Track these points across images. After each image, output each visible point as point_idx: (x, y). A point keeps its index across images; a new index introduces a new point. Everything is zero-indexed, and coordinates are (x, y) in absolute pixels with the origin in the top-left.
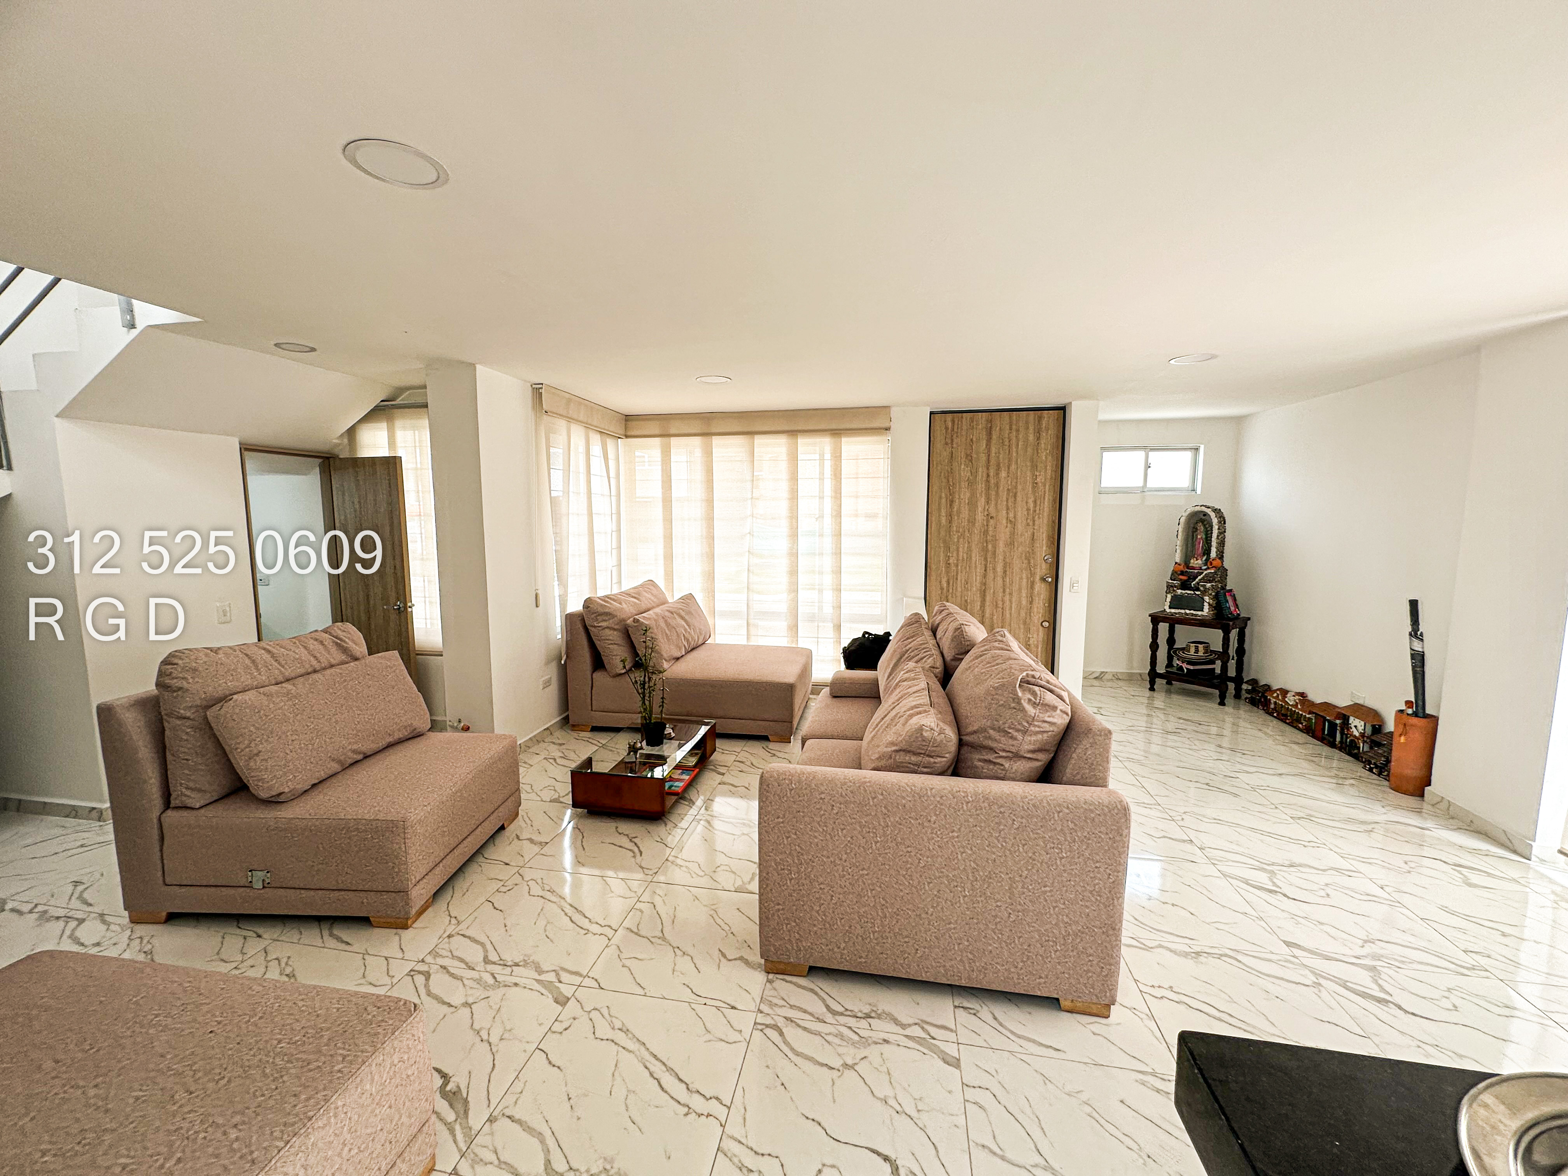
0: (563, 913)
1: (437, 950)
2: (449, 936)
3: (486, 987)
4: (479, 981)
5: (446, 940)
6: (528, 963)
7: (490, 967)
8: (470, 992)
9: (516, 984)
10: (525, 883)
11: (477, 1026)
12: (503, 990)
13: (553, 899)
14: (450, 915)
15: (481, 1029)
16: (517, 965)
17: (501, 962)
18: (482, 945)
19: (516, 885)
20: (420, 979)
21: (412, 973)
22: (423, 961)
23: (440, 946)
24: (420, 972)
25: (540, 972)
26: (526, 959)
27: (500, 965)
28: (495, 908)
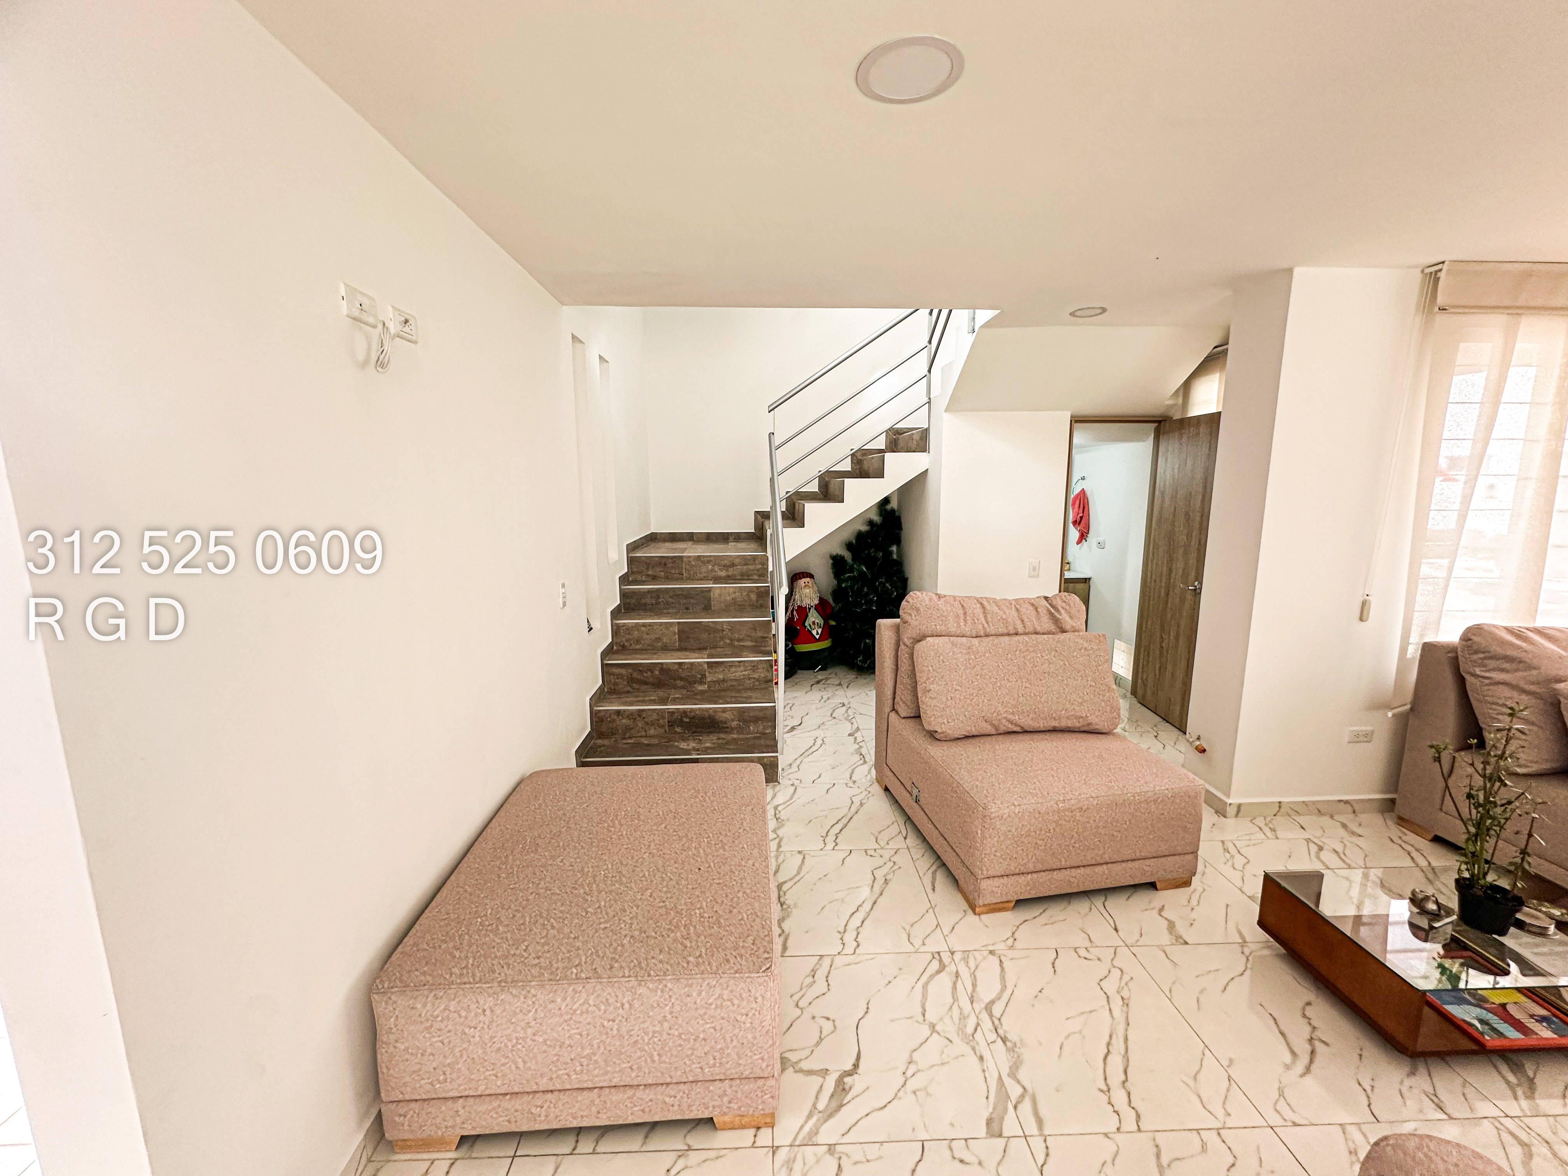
0: (1107, 1039)
1: (971, 955)
2: (992, 952)
3: (961, 1030)
4: (963, 1018)
5: (987, 952)
6: (1013, 1051)
7: (984, 1016)
8: (947, 1020)
9: (981, 1058)
10: (1109, 965)
11: (916, 1056)
12: (967, 1049)
13: (1117, 1012)
14: (1013, 934)
15: (916, 1062)
16: (1004, 1040)
17: (997, 1022)
18: (1004, 987)
19: (1099, 959)
20: (935, 965)
21: (936, 956)
22: (952, 953)
23: (977, 954)
24: (941, 961)
25: (1013, 1074)
26: (1018, 1045)
27: (993, 1023)
28: (1053, 964)
